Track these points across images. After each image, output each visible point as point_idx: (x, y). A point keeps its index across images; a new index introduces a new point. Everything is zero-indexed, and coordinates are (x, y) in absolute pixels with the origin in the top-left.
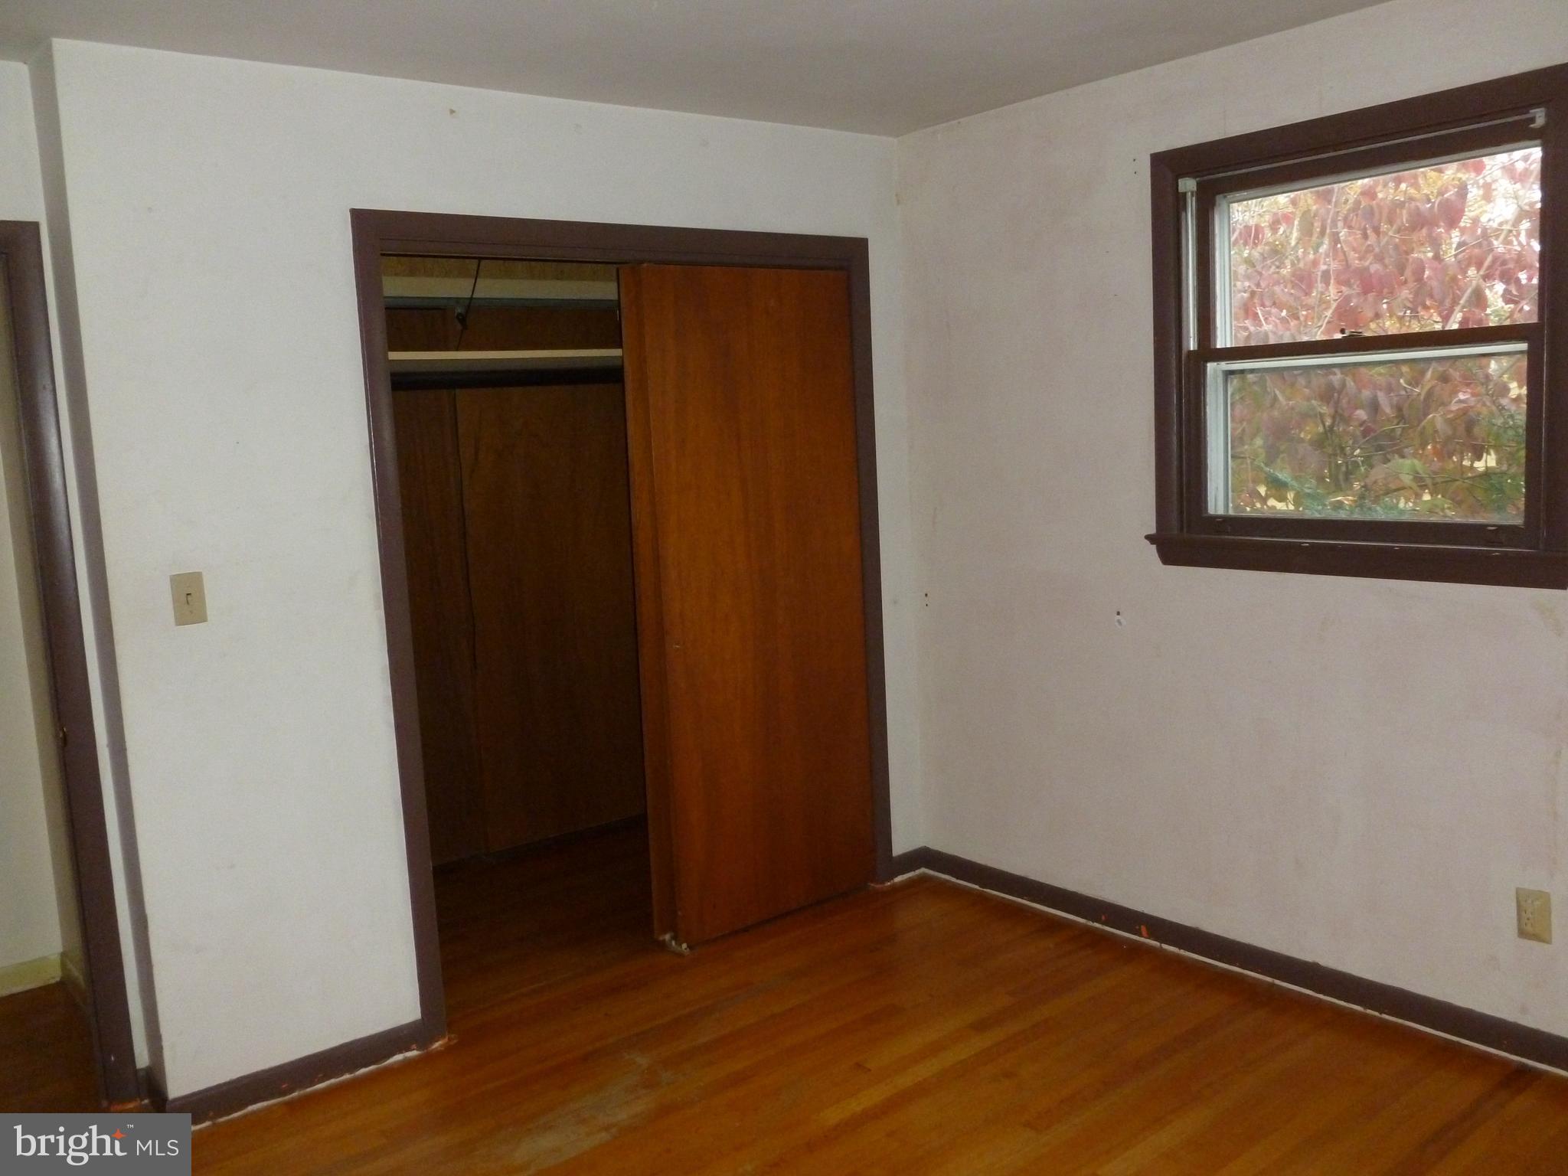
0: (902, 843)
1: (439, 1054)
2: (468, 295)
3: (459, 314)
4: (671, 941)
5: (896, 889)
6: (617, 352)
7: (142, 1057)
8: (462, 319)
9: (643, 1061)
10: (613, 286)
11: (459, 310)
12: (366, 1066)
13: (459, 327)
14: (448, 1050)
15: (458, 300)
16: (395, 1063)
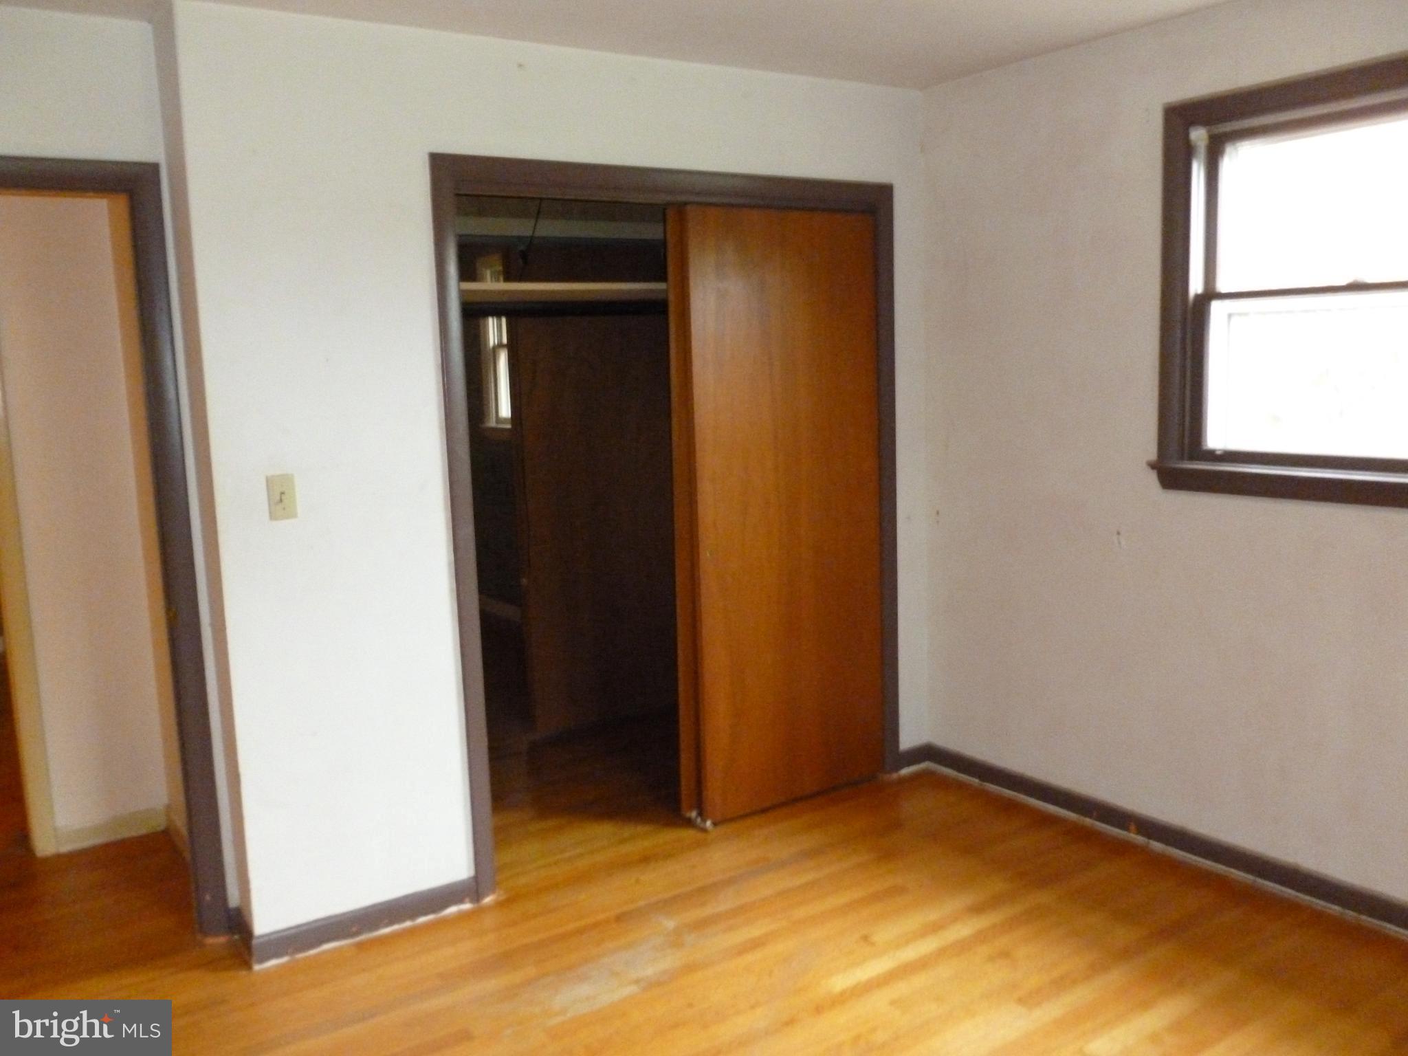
0: (908, 738)
1: (489, 908)
2: (529, 233)
3: (522, 251)
4: (697, 817)
5: (902, 781)
6: (661, 286)
7: (234, 899)
8: (524, 255)
9: (670, 924)
10: (660, 228)
11: (522, 248)
12: (426, 914)
13: (520, 262)
14: (499, 905)
15: (520, 238)
16: (451, 914)
